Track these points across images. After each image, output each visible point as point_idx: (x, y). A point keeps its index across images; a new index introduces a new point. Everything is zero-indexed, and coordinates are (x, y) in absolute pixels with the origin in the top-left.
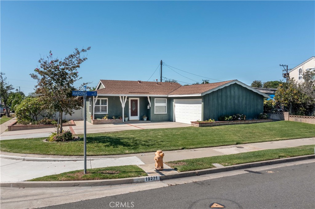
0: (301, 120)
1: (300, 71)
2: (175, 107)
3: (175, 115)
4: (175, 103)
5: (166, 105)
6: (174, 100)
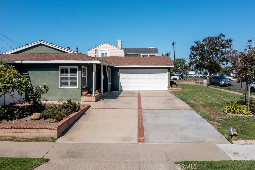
0: (178, 83)
1: (96, 51)
2: (120, 77)
3: (121, 84)
4: (120, 73)
5: (110, 76)
6: (119, 70)
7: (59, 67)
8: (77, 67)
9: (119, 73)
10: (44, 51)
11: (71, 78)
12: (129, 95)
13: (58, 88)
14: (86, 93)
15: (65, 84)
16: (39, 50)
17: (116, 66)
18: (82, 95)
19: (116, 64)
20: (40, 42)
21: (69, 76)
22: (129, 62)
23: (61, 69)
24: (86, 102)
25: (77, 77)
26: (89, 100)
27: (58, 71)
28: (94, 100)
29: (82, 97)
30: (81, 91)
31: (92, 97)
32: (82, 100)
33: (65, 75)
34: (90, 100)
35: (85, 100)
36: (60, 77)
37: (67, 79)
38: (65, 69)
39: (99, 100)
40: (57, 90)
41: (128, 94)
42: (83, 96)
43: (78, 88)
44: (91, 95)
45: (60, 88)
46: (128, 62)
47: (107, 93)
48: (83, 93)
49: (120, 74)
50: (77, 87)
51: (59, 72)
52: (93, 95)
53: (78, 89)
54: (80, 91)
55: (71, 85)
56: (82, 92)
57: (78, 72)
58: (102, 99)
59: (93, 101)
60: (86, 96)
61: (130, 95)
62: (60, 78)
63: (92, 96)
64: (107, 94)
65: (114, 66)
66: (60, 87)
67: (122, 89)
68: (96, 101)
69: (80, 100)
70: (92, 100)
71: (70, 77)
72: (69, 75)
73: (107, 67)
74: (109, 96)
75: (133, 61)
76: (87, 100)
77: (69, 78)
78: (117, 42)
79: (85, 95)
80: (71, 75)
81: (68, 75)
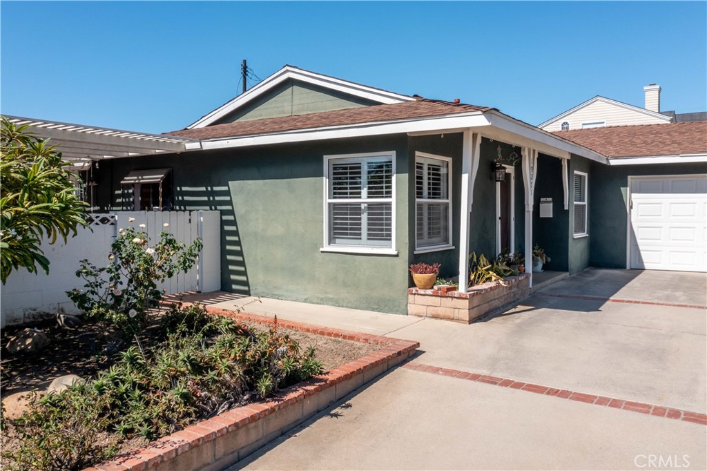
1: (562, 128)
2: (631, 207)
3: (638, 241)
4: (632, 192)
5: (586, 203)
6: (629, 177)
7: (326, 158)
8: (391, 155)
9: (626, 191)
10: (301, 106)
11: (371, 207)
12: (668, 298)
13: (321, 249)
14: (430, 280)
15: (351, 234)
16: (285, 104)
17: (613, 162)
18: (412, 284)
19: (613, 154)
20: (287, 71)
21: (364, 198)
22: (679, 144)
23: (335, 169)
24: (427, 319)
25: (393, 200)
26: (440, 311)
27: (322, 176)
28: (465, 314)
29: (411, 297)
30: (409, 268)
31: (453, 297)
32: (411, 308)
33: (351, 193)
34: (449, 312)
35: (422, 310)
36: (327, 200)
37: (356, 209)
38: (351, 168)
39: (501, 315)
40: (319, 255)
41: (666, 288)
42: (414, 290)
43: (395, 253)
44: (449, 290)
45: (326, 248)
46: (674, 142)
47: (566, 275)
48: (417, 277)
49: (634, 195)
50: (391, 247)
51: (325, 181)
52: (462, 287)
53: (397, 256)
54: (402, 264)
55: (371, 237)
56: (410, 272)
57: (394, 178)
58: (520, 308)
59: (459, 320)
60: (429, 292)
61: (678, 294)
62: (329, 204)
63: (456, 293)
64: (562, 280)
65: (604, 162)
66: (329, 244)
67: (644, 260)
68: (473, 321)
69: (403, 307)
70: (456, 314)
71: (369, 204)
72: (364, 192)
73: (565, 164)
74: (565, 293)
75: (700, 139)
76: (431, 311)
77: (363, 206)
78: (644, 92)
79: (425, 288)
80: (369, 193)
81: (360, 193)
